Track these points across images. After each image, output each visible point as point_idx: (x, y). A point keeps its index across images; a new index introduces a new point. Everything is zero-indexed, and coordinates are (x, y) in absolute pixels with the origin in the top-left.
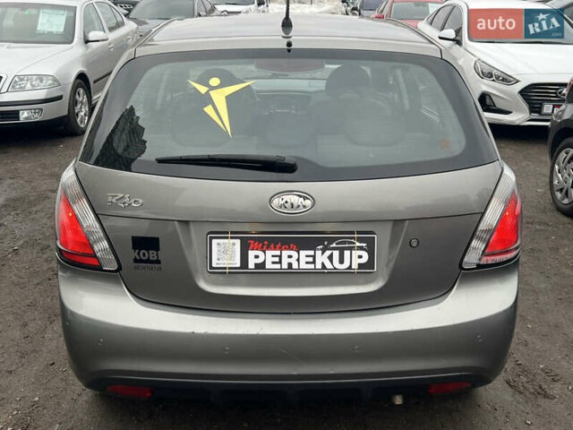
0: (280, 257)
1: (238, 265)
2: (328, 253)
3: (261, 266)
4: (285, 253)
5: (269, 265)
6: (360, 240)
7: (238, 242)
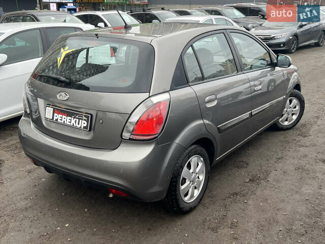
0: (62, 118)
1: (51, 118)
2: (75, 119)
3: (57, 120)
4: (64, 117)
5: (59, 121)
6: (85, 116)
7: (52, 109)
